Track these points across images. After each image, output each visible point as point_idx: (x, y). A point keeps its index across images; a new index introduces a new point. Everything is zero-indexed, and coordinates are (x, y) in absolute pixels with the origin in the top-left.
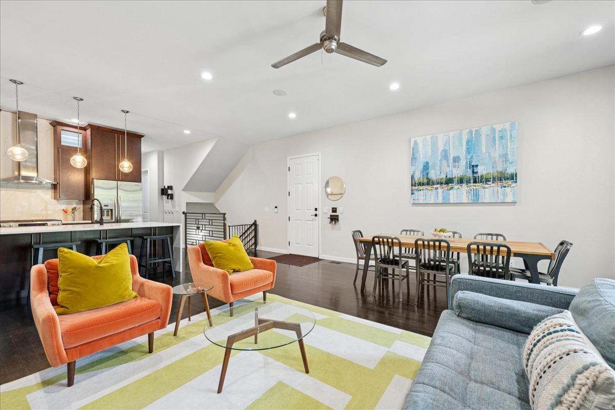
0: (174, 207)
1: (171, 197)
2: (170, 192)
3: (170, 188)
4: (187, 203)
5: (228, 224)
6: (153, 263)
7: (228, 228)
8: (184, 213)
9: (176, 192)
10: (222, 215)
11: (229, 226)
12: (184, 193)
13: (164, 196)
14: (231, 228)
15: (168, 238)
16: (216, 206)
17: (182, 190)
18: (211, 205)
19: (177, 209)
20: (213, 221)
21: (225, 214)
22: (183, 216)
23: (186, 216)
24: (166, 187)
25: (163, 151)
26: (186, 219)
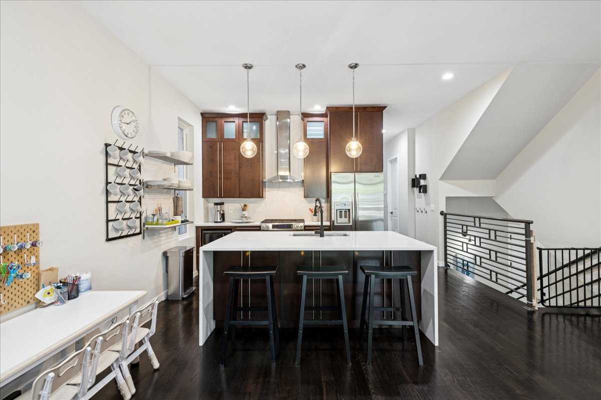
0: (428, 204)
1: (424, 189)
2: (422, 182)
3: (423, 177)
4: (447, 198)
5: (537, 244)
6: (387, 312)
7: (536, 253)
8: (442, 213)
9: (430, 182)
10: (523, 225)
11: (540, 250)
12: (442, 183)
13: (415, 189)
14: (544, 253)
15: (409, 278)
16: (498, 201)
17: (440, 179)
18: (489, 201)
19: (432, 206)
20: (498, 233)
21: (528, 223)
22: (441, 218)
23: (445, 219)
24: (418, 176)
25: (414, 128)
26: (445, 223)
